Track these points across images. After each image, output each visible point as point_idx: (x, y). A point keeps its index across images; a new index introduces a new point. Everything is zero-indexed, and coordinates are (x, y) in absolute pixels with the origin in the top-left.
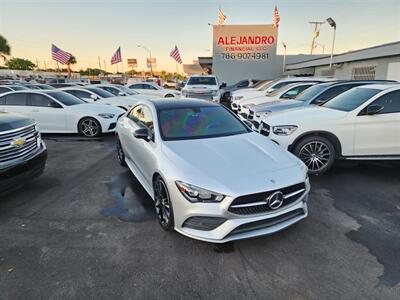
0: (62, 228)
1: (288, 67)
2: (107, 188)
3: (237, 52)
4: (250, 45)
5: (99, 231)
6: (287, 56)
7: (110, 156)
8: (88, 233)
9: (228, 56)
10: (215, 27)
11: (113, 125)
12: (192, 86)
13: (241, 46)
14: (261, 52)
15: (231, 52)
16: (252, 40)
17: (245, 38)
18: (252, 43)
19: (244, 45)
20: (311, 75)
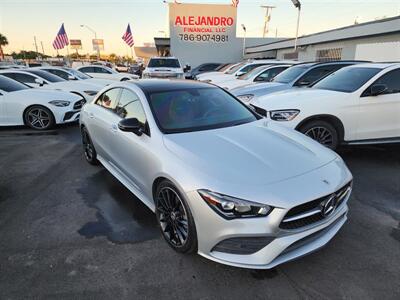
0: (29, 264)
1: (248, 50)
2: (79, 197)
3: (195, 34)
4: (209, 26)
5: (85, 264)
6: (247, 39)
7: (72, 153)
8: (70, 267)
9: (186, 37)
10: (171, 5)
11: (68, 115)
12: (154, 69)
13: (199, 27)
14: (221, 34)
15: (189, 34)
16: (211, 21)
17: (203, 18)
18: (211, 24)
19: (204, 26)
20: (273, 59)
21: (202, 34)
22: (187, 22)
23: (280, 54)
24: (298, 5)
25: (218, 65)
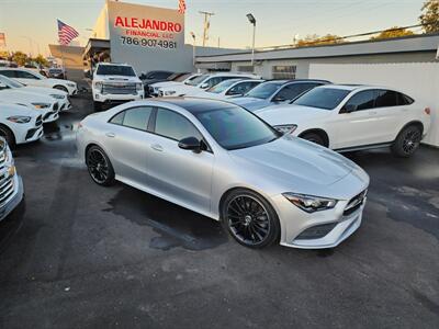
1: (199, 60)
3: (140, 37)
4: (155, 31)
5: (183, 269)
6: (197, 47)
9: (129, 40)
12: (108, 77)
13: (144, 30)
14: (169, 40)
15: (133, 37)
16: (157, 25)
17: (148, 21)
18: (157, 28)
19: (149, 30)
20: (228, 70)
21: (147, 38)
22: (130, 23)
23: (235, 66)
24: (253, 21)
25: (170, 74)
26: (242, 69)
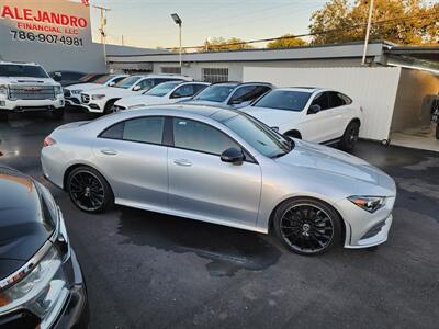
1: (111, 59)
3: (36, 32)
4: (55, 25)
6: (108, 46)
9: (22, 35)
12: (16, 79)
13: (41, 23)
14: (73, 36)
15: (27, 31)
16: (56, 19)
17: (45, 14)
18: (58, 22)
19: (47, 23)
20: (150, 71)
21: (46, 33)
22: (21, 14)
23: (157, 68)
24: (179, 22)
26: (165, 70)
